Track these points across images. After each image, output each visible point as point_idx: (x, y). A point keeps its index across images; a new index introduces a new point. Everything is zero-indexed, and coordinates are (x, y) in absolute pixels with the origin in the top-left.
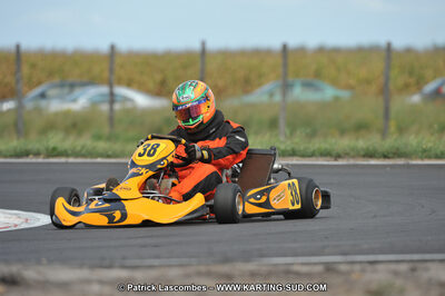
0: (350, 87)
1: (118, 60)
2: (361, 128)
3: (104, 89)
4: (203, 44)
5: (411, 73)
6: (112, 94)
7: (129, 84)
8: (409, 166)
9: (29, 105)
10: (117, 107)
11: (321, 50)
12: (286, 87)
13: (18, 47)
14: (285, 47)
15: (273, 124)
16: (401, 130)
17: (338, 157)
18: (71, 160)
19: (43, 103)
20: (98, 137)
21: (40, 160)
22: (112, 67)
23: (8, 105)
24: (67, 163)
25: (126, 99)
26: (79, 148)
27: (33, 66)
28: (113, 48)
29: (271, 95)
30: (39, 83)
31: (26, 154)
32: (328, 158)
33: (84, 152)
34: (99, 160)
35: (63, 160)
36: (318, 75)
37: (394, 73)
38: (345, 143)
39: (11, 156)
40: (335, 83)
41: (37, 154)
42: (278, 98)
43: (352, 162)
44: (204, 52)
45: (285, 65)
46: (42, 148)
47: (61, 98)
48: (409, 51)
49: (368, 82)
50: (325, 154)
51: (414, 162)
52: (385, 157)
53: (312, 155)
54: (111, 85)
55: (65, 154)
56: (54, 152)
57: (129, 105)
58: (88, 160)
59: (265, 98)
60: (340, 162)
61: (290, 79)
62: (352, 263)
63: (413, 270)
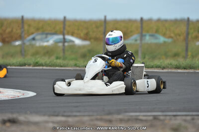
0: (170, 37)
1: (67, 24)
2: (176, 55)
3: (61, 37)
4: (105, 17)
6: (64, 39)
7: (72, 35)
8: (195, 73)
9: (27, 43)
10: (66, 44)
11: (159, 20)
12: (142, 36)
13: (23, 17)
14: (142, 19)
16: (193, 57)
17: (164, 68)
18: (45, 68)
19: (33, 42)
20: (57, 58)
21: (31, 68)
22: (64, 26)
23: (17, 43)
24: (43, 69)
26: (48, 62)
27: (29, 26)
28: (65, 18)
29: (136, 40)
30: (32, 33)
31: (25, 65)
32: (159, 69)
33: (50, 64)
34: (57, 68)
35: (41, 68)
36: (157, 31)
37: (191, 31)
38: (167, 62)
39: (18, 66)
40: (164, 35)
41: (29, 65)
42: (138, 42)
43: (170, 70)
44: (105, 21)
45: (142, 27)
46: (32, 63)
47: (41, 40)
49: (179, 35)
50: (158, 67)
51: (198, 71)
52: (185, 69)
53: (152, 67)
54: (64, 35)
55: (42, 65)
56: (36, 64)
57: (71, 44)
58: (52, 68)
59: (133, 42)
60: (165, 71)
61: (144, 33)
62: (166, 116)
63: (193, 119)
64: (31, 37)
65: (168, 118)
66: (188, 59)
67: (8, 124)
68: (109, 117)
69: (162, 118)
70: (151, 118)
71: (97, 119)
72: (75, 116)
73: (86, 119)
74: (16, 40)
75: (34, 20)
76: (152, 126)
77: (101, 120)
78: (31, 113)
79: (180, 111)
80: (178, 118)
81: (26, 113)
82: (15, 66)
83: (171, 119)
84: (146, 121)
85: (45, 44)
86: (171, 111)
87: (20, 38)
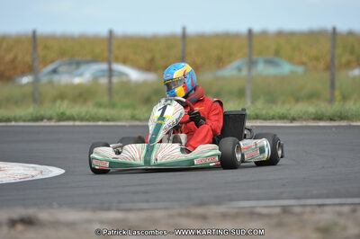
0: (303, 64)
1: (115, 43)
2: (312, 96)
3: (104, 66)
4: (184, 29)
5: (352, 52)
6: (110, 70)
7: (125, 62)
8: (350, 127)
9: (44, 80)
10: (115, 80)
11: (280, 34)
12: (252, 63)
13: (34, 32)
14: (250, 32)
15: (241, 94)
16: (345, 98)
17: (293, 119)
18: (77, 123)
19: (56, 78)
20: (100, 105)
21: (53, 123)
22: (110, 48)
23: (26, 80)
24: (74, 126)
25: (121, 74)
26: (83, 114)
27: (46, 47)
28: (111, 32)
29: (239, 69)
30: (52, 61)
31: (42, 119)
32: (286, 121)
33: (87, 117)
34: (100, 123)
35: (71, 123)
36: (277, 53)
37: (339, 51)
39: (29, 121)
40: (291, 60)
41: (50, 119)
42: (244, 72)
43: (304, 124)
44: (184, 36)
45: (250, 46)
46: (54, 114)
47: (70, 73)
48: (351, 34)
49: (317, 59)
50: (282, 118)
51: (355, 124)
52: (331, 120)
53: (272, 118)
54: (110, 63)
55: (71, 118)
56: (62, 117)
57: (124, 79)
58: (91, 123)
59: (234, 73)
60: (295, 124)
61: (254, 57)
62: (305, 206)
63: (354, 211)
64: (50, 68)
65: (308, 209)
66: (337, 103)
67: (20, 227)
68: (200, 211)
69: (297, 210)
70: (277, 210)
71: (180, 215)
72: (141, 210)
73: (160, 214)
74: (23, 74)
75: (53, 38)
76: (280, 225)
77: (188, 215)
78: (60, 205)
79: (328, 196)
80: (328, 209)
81: (50, 206)
82: (24, 121)
83: (313, 212)
84: (269, 216)
85: (77, 80)
86: (312, 197)
87: (30, 69)
